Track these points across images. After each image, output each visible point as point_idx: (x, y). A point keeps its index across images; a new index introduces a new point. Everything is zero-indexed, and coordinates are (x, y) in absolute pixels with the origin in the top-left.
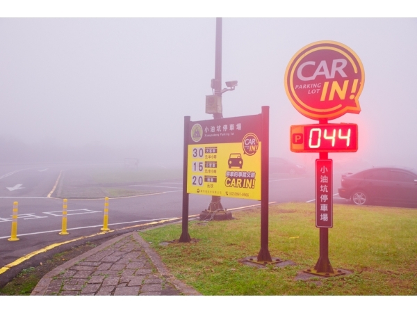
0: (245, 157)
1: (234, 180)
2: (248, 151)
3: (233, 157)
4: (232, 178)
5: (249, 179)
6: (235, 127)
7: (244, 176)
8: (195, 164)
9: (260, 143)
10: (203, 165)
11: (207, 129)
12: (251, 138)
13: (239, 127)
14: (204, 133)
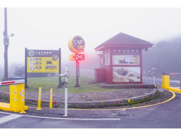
0: (53, 61)
1: (49, 67)
2: (54, 59)
3: (48, 61)
4: (48, 67)
5: (55, 67)
6: (49, 53)
7: (53, 66)
8: (31, 63)
9: (58, 58)
10: (35, 63)
11: (36, 53)
12: (55, 56)
13: (51, 53)
14: (35, 54)
